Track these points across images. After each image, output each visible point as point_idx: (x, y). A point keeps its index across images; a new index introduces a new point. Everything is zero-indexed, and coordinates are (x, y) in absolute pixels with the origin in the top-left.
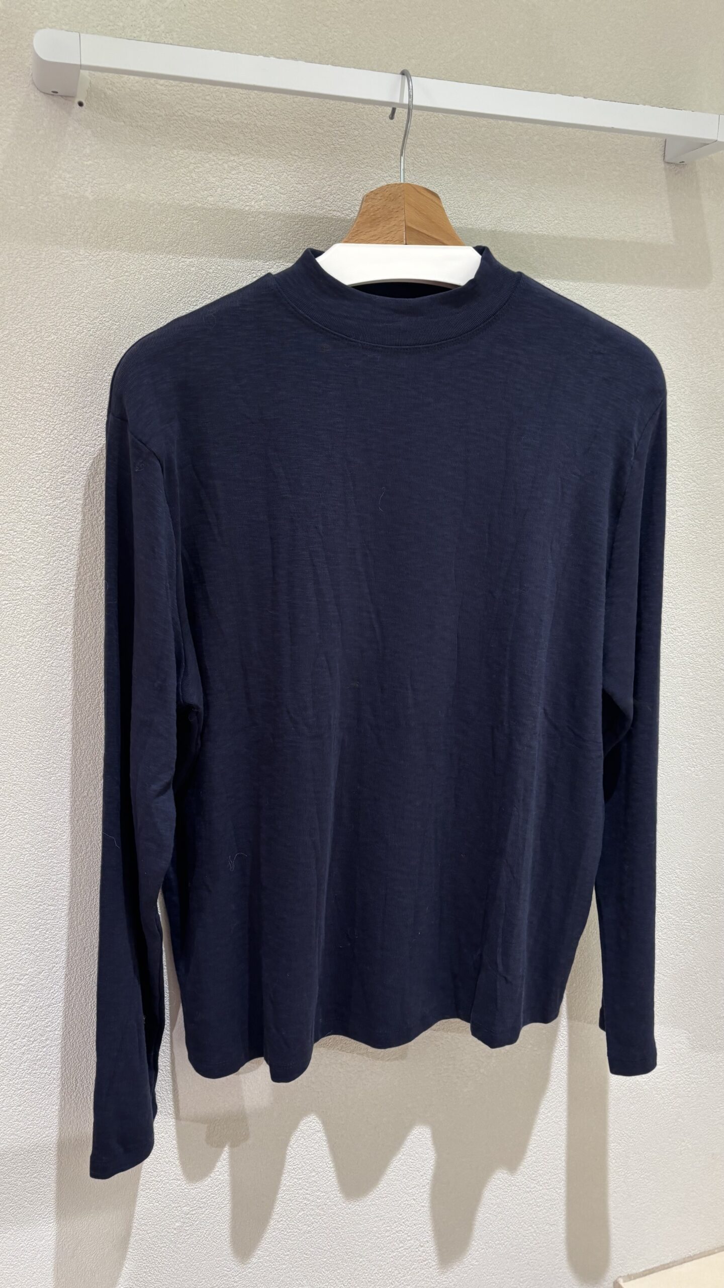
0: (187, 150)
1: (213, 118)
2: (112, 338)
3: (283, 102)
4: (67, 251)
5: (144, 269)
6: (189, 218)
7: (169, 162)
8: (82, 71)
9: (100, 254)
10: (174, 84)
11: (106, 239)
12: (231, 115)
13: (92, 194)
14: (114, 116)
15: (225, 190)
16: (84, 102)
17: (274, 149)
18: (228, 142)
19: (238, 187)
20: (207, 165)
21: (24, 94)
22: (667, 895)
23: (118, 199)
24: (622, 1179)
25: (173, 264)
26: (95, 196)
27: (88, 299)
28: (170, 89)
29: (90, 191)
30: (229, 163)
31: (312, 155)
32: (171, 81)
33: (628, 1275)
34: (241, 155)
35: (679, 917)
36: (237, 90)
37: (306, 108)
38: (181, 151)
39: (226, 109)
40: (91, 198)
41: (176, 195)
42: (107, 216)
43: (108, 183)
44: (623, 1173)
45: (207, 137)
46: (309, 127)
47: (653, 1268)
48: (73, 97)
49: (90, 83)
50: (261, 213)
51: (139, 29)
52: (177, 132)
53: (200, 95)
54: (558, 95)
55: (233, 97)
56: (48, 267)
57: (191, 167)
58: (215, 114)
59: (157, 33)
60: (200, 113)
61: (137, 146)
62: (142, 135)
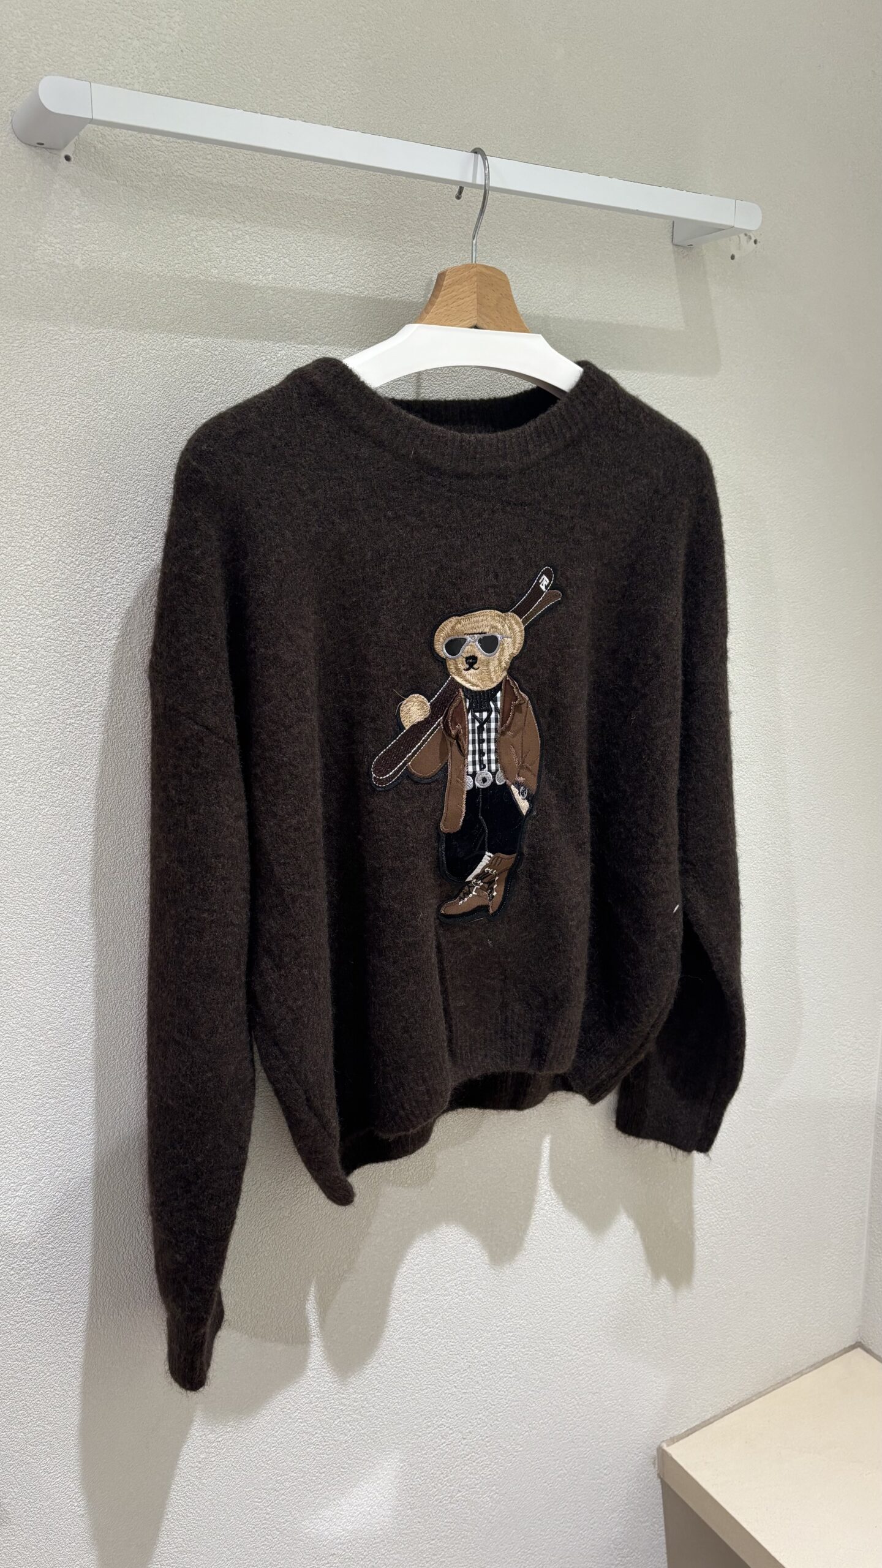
0: (188, 215)
1: (215, 180)
2: (109, 430)
3: (290, 166)
4: (56, 329)
5: (143, 350)
6: (191, 292)
7: (168, 227)
9: (93, 332)
11: (100, 315)
12: (235, 178)
13: (83, 262)
14: (106, 173)
15: (230, 261)
16: (71, 156)
17: (281, 217)
18: (233, 208)
19: (244, 258)
20: (210, 233)
23: (112, 269)
25: (175, 345)
26: (86, 265)
27: (80, 384)
28: (168, 145)
29: (80, 259)
30: (235, 231)
31: (322, 225)
33: (671, 1438)
34: (247, 222)
38: (181, 217)
39: (228, 170)
40: (82, 268)
41: (177, 266)
42: (100, 288)
43: (100, 251)
44: (662, 1326)
45: (210, 201)
46: (318, 194)
47: (694, 1427)
48: (59, 150)
50: (269, 288)
51: (131, 76)
52: (176, 195)
53: (201, 153)
57: (193, 234)
58: (217, 176)
59: (152, 81)
60: (201, 175)
61: (132, 209)
62: (137, 197)
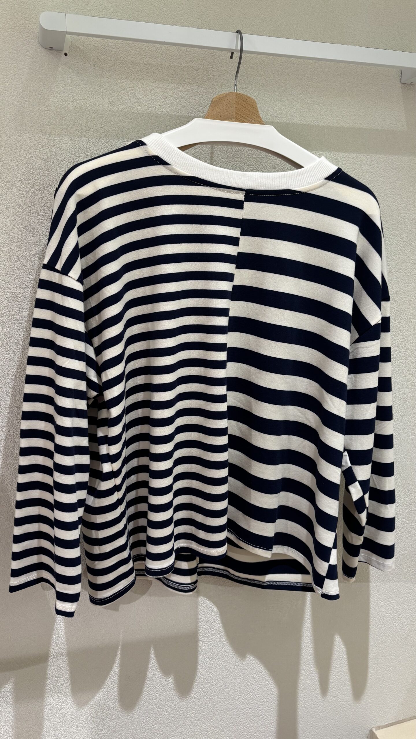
0: (126, 80)
1: (140, 61)
3: (181, 52)
4: (58, 139)
6: (127, 119)
7: (115, 87)
8: (67, 35)
9: (77, 140)
10: (118, 42)
11: (80, 131)
12: (151, 59)
13: (72, 106)
14: (85, 61)
15: (148, 102)
16: (68, 53)
17: (175, 79)
18: (149, 75)
19: (155, 100)
20: (137, 88)
21: (34, 49)
22: (401, 508)
23: (86, 109)
24: (375, 671)
26: (74, 107)
28: (117, 45)
29: (71, 104)
30: (150, 87)
31: (197, 82)
32: (117, 40)
33: (378, 726)
34: (156, 82)
35: (408, 521)
36: (154, 45)
37: (193, 55)
38: (123, 80)
39: (148, 56)
40: (72, 108)
41: (119, 106)
42: (81, 118)
43: (81, 100)
44: (375, 668)
45: (137, 72)
46: (195, 65)
47: (392, 723)
48: (62, 50)
49: (71, 43)
50: (168, 115)
51: (99, 11)
52: (120, 70)
53: (133, 48)
54: (339, 45)
55: (152, 49)
56: (47, 147)
57: (128, 89)
58: (142, 59)
59: (109, 13)
61: (97, 78)
62: (100, 72)
